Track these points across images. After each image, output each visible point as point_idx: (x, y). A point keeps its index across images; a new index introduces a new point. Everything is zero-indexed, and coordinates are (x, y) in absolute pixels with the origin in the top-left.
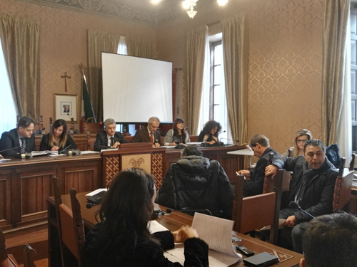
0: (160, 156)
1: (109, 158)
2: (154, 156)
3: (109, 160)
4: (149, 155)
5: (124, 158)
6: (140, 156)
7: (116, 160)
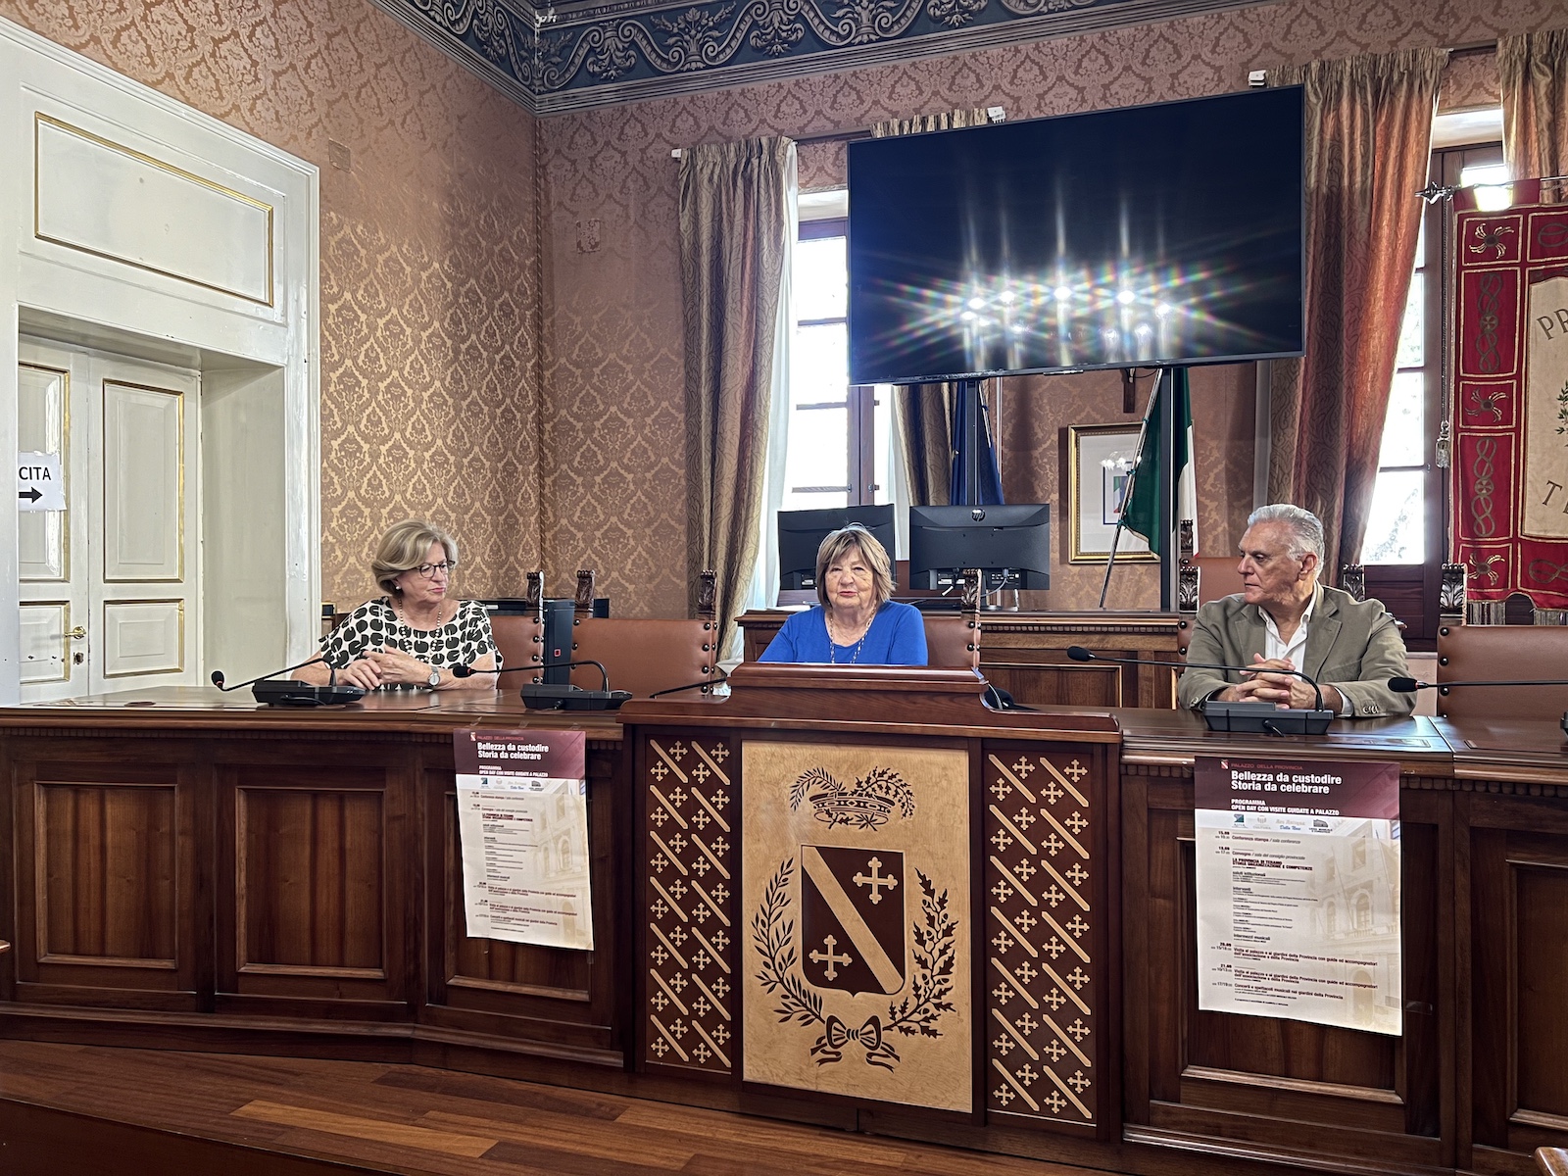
0: (1067, 781)
1: (667, 744)
2: (1011, 778)
3: (667, 761)
4: (956, 766)
5: (754, 754)
6: (879, 757)
7: (711, 763)
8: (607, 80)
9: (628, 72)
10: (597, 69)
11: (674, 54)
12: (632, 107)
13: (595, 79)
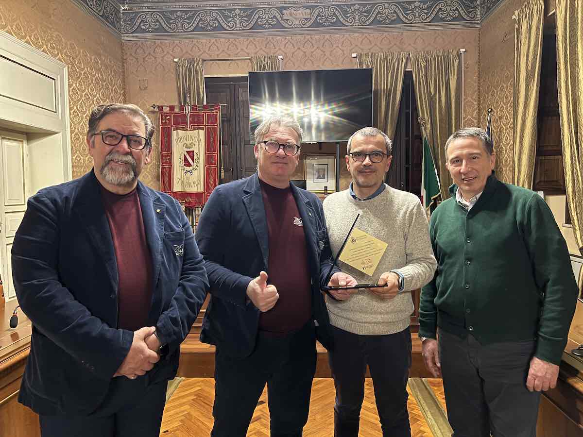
8: (149, 32)
9: (156, 30)
10: (144, 28)
11: (172, 26)
12: (158, 42)
13: (143, 31)
